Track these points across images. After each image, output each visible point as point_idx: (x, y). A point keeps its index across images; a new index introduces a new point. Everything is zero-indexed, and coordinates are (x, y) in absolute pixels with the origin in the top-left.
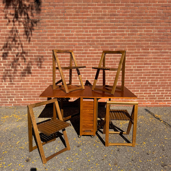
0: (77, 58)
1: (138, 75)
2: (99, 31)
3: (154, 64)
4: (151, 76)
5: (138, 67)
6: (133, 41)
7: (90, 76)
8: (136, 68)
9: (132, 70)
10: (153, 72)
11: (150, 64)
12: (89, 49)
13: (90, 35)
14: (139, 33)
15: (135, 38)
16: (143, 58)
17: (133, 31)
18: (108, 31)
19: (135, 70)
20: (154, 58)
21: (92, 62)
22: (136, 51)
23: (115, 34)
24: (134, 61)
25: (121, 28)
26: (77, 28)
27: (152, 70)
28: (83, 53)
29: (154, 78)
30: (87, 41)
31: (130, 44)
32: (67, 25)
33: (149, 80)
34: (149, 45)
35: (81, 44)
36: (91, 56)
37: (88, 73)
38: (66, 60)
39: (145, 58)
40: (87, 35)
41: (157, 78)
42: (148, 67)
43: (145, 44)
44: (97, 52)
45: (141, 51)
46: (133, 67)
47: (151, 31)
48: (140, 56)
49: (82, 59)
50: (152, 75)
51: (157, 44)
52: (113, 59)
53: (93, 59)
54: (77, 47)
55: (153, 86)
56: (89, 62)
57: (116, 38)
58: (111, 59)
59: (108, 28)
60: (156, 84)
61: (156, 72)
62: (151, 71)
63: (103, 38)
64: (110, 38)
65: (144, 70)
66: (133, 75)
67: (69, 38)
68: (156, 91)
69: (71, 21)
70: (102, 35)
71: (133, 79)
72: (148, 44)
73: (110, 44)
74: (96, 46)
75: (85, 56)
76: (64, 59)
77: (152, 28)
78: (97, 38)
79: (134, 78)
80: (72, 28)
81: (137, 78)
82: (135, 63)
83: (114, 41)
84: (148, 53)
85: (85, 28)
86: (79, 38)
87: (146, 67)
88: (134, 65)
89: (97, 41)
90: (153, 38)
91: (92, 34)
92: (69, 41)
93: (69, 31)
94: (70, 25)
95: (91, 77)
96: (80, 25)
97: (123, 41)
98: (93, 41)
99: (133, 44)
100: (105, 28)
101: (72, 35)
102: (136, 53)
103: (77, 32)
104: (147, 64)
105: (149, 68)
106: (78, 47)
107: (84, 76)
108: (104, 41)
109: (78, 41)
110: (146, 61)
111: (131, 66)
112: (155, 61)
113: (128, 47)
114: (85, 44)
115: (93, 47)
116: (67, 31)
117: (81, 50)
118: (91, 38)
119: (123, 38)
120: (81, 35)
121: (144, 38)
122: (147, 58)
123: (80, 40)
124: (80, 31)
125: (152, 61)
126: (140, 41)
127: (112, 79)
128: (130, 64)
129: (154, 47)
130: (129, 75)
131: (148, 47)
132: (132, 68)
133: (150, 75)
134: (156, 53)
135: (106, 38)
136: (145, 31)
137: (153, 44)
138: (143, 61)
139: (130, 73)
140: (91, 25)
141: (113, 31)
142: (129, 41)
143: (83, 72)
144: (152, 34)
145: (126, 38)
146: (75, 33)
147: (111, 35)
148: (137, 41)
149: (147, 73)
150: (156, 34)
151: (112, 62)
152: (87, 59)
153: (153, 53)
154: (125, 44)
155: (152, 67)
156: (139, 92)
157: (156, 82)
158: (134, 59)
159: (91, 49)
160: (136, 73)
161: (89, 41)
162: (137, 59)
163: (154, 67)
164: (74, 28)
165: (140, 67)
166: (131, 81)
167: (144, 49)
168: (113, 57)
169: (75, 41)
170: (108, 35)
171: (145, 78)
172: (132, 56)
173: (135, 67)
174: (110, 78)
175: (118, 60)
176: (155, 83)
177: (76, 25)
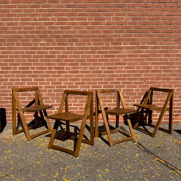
0: (24, 55)
1: (109, 79)
2: (52, 19)
3: (129, 64)
4: (126, 81)
5: (108, 68)
6: (100, 32)
7: (43, 80)
8: (106, 70)
9: (101, 72)
10: (130, 75)
11: (125, 64)
12: (40, 43)
13: (41, 24)
14: (106, 21)
15: (101, 28)
16: (114, 56)
17: (98, 19)
18: (64, 19)
19: (104, 72)
20: (129, 56)
21: (45, 61)
22: (104, 46)
23: (74, 24)
24: (103, 60)
25: (82, 15)
26: (22, 15)
27: (128, 72)
28: (32, 49)
29: (131, 83)
30: (37, 32)
31: (95, 36)
32: (8, 11)
33: (124, 87)
34: (121, 38)
35: (28, 37)
36: (42, 53)
37: (40, 76)
38: (9, 58)
39: (117, 56)
40: (36, 24)
41: (135, 83)
42: (122, 68)
43: (115, 36)
44: (51, 46)
45: (110, 46)
46: (102, 68)
47: (122, 19)
48: (110, 52)
49: (30, 57)
50: (128, 79)
51: (131, 36)
52: (74, 56)
53: (46, 56)
54: (23, 40)
55: (130, 94)
56: (41, 60)
57: (76, 28)
58: (70, 57)
59: (63, 15)
60: (134, 92)
61: (133, 75)
62: (126, 73)
63: (58, 28)
64: (67, 28)
65: (116, 72)
66: (102, 79)
67: (13, 28)
68: (136, 101)
69: (15, 7)
70: (57, 24)
71: (103, 85)
72: (119, 36)
73: (68, 36)
74: (50, 39)
75: (34, 53)
76: (7, 57)
77: (124, 15)
78: (50, 28)
79: (104, 83)
80: (15, 15)
81: (107, 83)
82: (103, 62)
83: (73, 32)
84: (121, 48)
85: (33, 15)
86: (25, 28)
87: (119, 68)
88: (103, 66)
89: (49, 32)
90: (126, 28)
91: (43, 22)
92: (13, 32)
93: (12, 20)
94: (13, 11)
95: (45, 81)
96: (26, 11)
97: (85, 32)
98: (45, 32)
99: (99, 36)
100: (60, 15)
101: (16, 24)
102: (103, 48)
103: (22, 20)
104: (119, 64)
105: (123, 70)
106: (25, 40)
107: (35, 80)
108: (60, 32)
109: (25, 33)
110: (118, 60)
111: (99, 67)
112: (131, 60)
113: (93, 40)
114: (34, 36)
115: (45, 40)
116: (9, 20)
117: (29, 44)
118: (42, 28)
119: (85, 28)
120: (28, 24)
121: (113, 28)
122: (120, 56)
123: (27, 31)
124: (27, 19)
125: (126, 60)
126: (108, 32)
127: (74, 85)
128: (98, 64)
129: (128, 40)
130: (97, 79)
131: (120, 40)
132: (100, 70)
133: (125, 79)
134: (131, 48)
135: (62, 28)
136: (114, 19)
137: (126, 36)
138: (114, 60)
139: (98, 76)
140: (41, 11)
141: (71, 19)
142: (94, 32)
143: (33, 74)
144: (124, 23)
145: (89, 28)
146: (20, 21)
147: (68, 24)
148: (105, 32)
149: (121, 76)
150: (130, 23)
151: (73, 60)
152: (37, 57)
153: (127, 48)
154: (88, 36)
155: (127, 68)
156: (113, 103)
157: (134, 89)
158: (102, 56)
159: (43, 42)
160: (106, 76)
161: (39, 32)
162: (106, 56)
163: (130, 68)
164: (19, 15)
165: (111, 68)
166: (101, 87)
167: (115, 44)
168: (73, 54)
169: (20, 32)
170: (65, 23)
171: (119, 83)
172: (99, 52)
173: (104, 68)
174: (71, 83)
175: (80, 58)
176: (132, 90)
177: (21, 11)
